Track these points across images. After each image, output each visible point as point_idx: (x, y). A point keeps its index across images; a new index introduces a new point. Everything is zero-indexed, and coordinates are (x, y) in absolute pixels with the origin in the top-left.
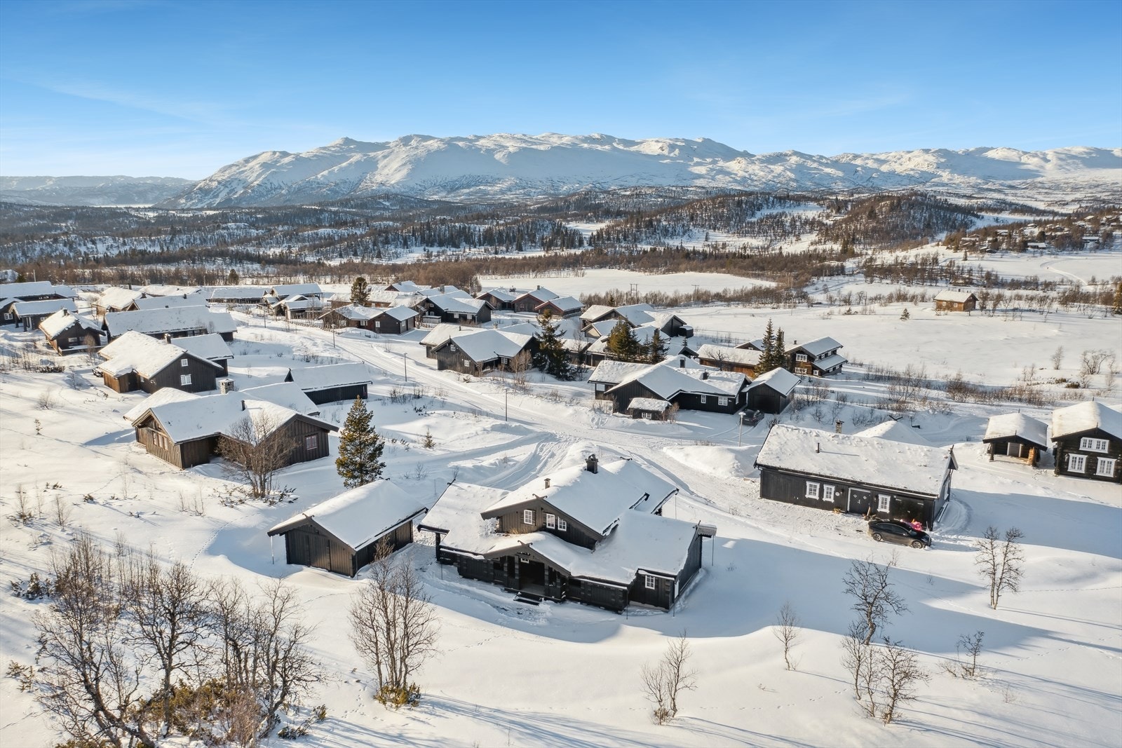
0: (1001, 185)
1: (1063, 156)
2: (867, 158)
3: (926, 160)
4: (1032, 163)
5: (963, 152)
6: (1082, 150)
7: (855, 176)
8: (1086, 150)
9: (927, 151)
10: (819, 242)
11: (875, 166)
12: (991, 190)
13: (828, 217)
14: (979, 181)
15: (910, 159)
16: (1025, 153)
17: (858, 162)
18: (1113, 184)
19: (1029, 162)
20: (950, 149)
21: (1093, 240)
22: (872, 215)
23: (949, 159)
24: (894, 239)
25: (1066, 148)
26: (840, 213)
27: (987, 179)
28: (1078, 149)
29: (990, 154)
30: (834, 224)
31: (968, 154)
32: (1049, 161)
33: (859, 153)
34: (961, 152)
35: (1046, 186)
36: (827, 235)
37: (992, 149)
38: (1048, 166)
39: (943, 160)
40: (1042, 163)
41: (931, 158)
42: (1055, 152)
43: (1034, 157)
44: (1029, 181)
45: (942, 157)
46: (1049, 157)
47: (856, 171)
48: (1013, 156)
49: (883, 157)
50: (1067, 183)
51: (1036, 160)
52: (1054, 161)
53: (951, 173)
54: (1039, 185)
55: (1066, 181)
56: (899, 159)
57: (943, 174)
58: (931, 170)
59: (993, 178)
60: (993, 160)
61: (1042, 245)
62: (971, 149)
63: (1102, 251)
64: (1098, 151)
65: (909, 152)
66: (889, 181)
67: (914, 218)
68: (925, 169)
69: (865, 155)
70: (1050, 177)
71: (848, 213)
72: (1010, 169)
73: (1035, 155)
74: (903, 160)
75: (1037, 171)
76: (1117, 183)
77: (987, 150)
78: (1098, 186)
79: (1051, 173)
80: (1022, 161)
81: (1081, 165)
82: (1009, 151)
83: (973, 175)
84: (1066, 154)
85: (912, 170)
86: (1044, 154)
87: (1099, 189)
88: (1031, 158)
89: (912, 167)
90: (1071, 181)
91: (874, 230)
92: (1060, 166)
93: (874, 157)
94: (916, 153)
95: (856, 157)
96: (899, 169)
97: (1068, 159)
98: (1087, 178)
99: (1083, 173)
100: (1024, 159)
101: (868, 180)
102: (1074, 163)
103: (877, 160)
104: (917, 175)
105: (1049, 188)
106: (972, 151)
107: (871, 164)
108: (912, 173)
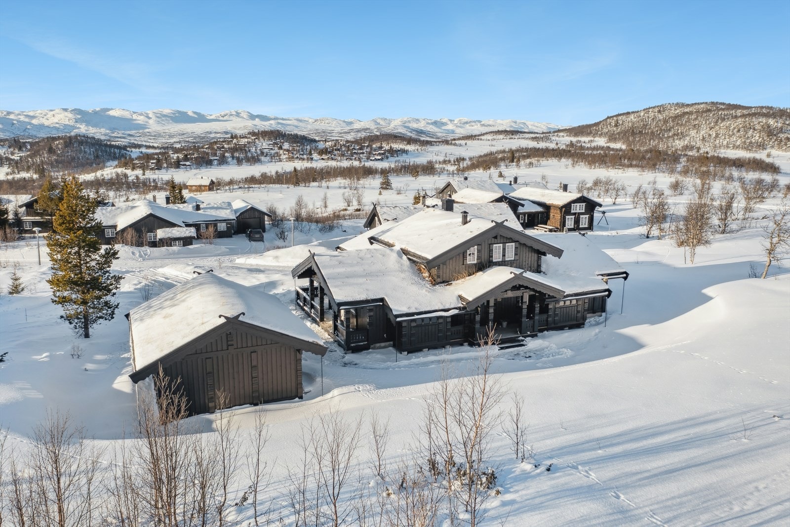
0: (123, 134)
1: (158, 115)
2: (19, 114)
3: (66, 117)
4: (141, 119)
5: (92, 111)
6: (170, 111)
7: (13, 128)
8: (172, 112)
9: (65, 110)
10: (13, 172)
11: (27, 120)
12: (118, 137)
13: (13, 154)
14: (108, 131)
15: (54, 115)
16: (135, 113)
17: (12, 117)
18: (192, 133)
19: (138, 118)
20: (83, 109)
21: (216, 159)
22: (51, 151)
23: (83, 116)
24: (75, 167)
25: (160, 110)
26: (22, 151)
27: (113, 130)
28: (167, 111)
29: (112, 113)
30: (20, 159)
31: (95, 113)
32: (151, 118)
33: (11, 111)
34: (91, 111)
35: (153, 134)
36: (17, 167)
37: (112, 109)
38: (151, 121)
39: (79, 117)
40: (147, 119)
41: (70, 115)
42: (154, 112)
43: (141, 115)
44: (141, 131)
45: (78, 114)
46: (150, 116)
47: (13, 124)
48: (127, 114)
49: (31, 114)
50: (165, 133)
51: (142, 117)
52: (154, 118)
53: (86, 125)
54: (148, 134)
55: (164, 131)
56: (45, 115)
57: (81, 126)
58: (72, 123)
59: (117, 129)
60: (114, 117)
61: (188, 163)
62: (97, 109)
63: (224, 165)
64: (179, 112)
65: (51, 111)
66: (41, 131)
67: (85, 152)
68: (67, 123)
69: (17, 112)
70: (154, 129)
71: (29, 150)
72: (126, 123)
73: (141, 114)
74: (48, 116)
75: (145, 125)
76: (194, 132)
77: (109, 110)
78: (184, 134)
79: (154, 126)
80: (134, 118)
81: (171, 121)
82: (124, 111)
83: (103, 127)
84: (160, 114)
85: (57, 123)
86: (147, 114)
87: (185, 136)
88: (139, 116)
89: (57, 121)
90: (167, 131)
91: (57, 161)
92: (158, 121)
93: (24, 114)
94: (57, 111)
95: (9, 113)
96: (46, 123)
97: (161, 117)
98: (176, 130)
99: (173, 126)
100: (135, 117)
101: (25, 131)
102: (166, 120)
103: (27, 116)
104: (62, 127)
105: (155, 136)
106: (99, 111)
107: (22, 118)
108: (57, 125)
